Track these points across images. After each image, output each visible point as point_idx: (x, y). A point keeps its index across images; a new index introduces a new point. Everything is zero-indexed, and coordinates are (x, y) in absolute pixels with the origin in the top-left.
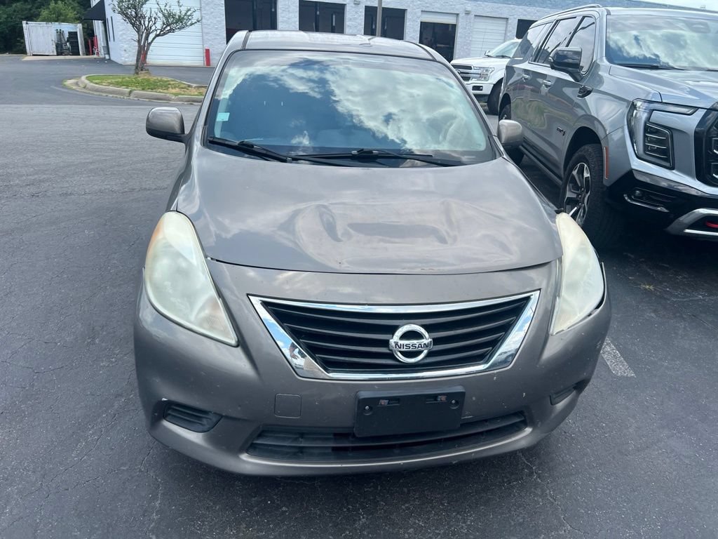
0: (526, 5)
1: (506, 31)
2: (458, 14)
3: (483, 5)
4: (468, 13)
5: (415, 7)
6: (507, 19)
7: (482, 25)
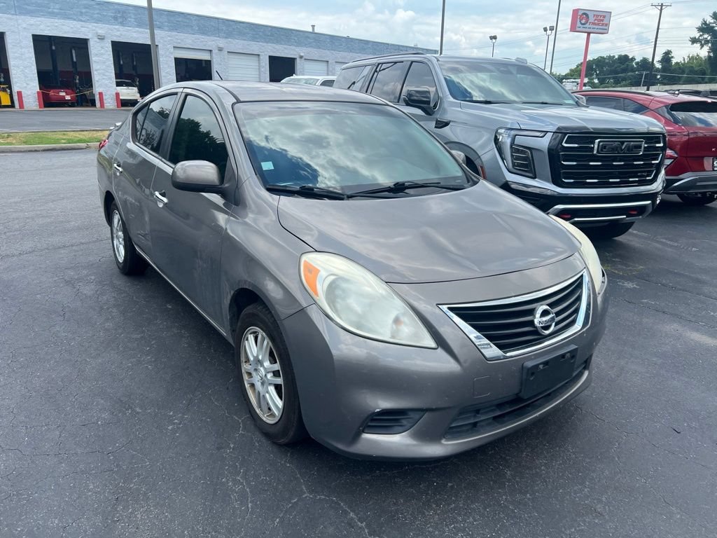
0: (273, 43)
1: (259, 66)
2: (211, 51)
3: (234, 42)
4: (220, 50)
5: (166, 43)
6: (259, 55)
7: (235, 61)
